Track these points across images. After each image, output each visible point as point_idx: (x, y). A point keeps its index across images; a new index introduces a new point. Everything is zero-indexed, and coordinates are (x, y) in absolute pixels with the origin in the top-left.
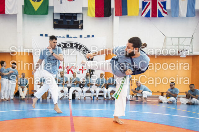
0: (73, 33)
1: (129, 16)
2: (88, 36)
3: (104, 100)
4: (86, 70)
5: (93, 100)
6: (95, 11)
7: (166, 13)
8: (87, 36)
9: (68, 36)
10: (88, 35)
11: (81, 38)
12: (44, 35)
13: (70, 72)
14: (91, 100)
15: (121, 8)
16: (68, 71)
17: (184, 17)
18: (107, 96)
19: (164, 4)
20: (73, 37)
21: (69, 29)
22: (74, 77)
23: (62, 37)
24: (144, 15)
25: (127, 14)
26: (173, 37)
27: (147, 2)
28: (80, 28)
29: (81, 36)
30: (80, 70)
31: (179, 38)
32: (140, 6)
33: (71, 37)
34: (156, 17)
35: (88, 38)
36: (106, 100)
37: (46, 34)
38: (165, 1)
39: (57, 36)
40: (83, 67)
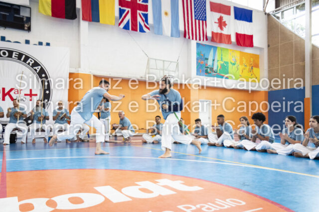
1: (101, 24)
2: (41, 44)
3: (67, 142)
4: (36, 95)
6: (51, 6)
7: (148, 28)
8: (37, 43)
10: (41, 41)
11: (27, 45)
13: (7, 97)
14: (45, 144)
15: (91, 11)
16: (4, 95)
17: (168, 37)
19: (146, 16)
22: (16, 106)
24: (122, 26)
25: (98, 21)
26: (158, 60)
27: (125, 10)
28: (26, 28)
29: (27, 42)
30: (25, 95)
31: (164, 61)
32: (117, 14)
33: (9, 41)
34: (136, 30)
35: (41, 46)
36: (70, 142)
38: (146, 13)
40: (31, 90)
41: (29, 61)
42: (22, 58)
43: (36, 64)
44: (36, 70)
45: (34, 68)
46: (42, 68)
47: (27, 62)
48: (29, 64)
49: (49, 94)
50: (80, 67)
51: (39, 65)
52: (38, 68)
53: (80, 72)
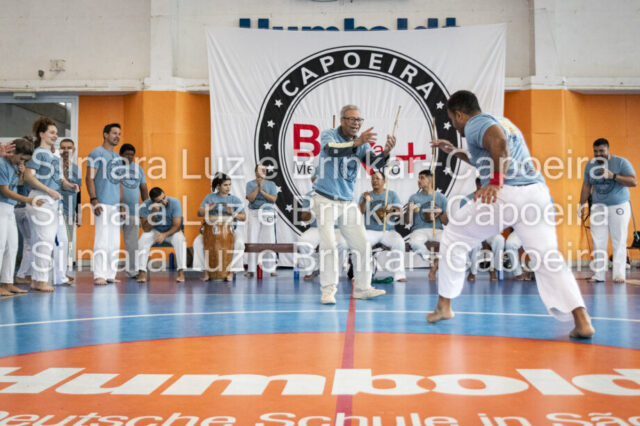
0: (370, 10)
2: (433, 23)
8: (426, 26)
9: (349, 24)
10: (433, 17)
11: (402, 32)
12: (254, 22)
20: (369, 27)
23: (325, 27)
29: (402, 24)
30: (398, 158)
33: (362, 29)
35: (433, 30)
37: (263, 17)
39: (306, 25)
40: (411, 146)
41: (406, 72)
42: (392, 65)
43: (423, 77)
44: (421, 93)
45: (418, 88)
46: (436, 85)
47: (402, 76)
48: (407, 77)
50: (533, 73)
51: (429, 79)
52: (427, 88)
53: (534, 87)
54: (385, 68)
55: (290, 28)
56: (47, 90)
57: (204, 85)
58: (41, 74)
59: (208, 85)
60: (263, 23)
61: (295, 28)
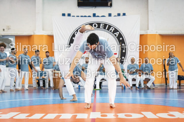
0: (100, 11)
2: (119, 15)
3: (136, 89)
5: (124, 90)
8: (117, 15)
9: (94, 15)
10: (119, 13)
11: (110, 17)
12: (66, 15)
14: (122, 89)
18: (140, 85)
20: (100, 16)
21: (96, 7)
23: (87, 16)
28: (109, 4)
29: (110, 15)
33: (98, 16)
35: (119, 17)
36: (139, 89)
37: (69, 13)
39: (82, 15)
41: (111, 29)
42: (107, 27)
43: (116, 31)
44: (116, 35)
45: (115, 34)
46: (120, 33)
47: (110, 30)
48: (111, 31)
49: (125, 52)
50: (148, 29)
51: (118, 31)
52: (117, 34)
53: (148, 33)
54: (105, 28)
55: (77, 16)
56: (5, 35)
57: (52, 33)
58: (4, 30)
59: (53, 33)
60: (69, 15)
61: (78, 16)
